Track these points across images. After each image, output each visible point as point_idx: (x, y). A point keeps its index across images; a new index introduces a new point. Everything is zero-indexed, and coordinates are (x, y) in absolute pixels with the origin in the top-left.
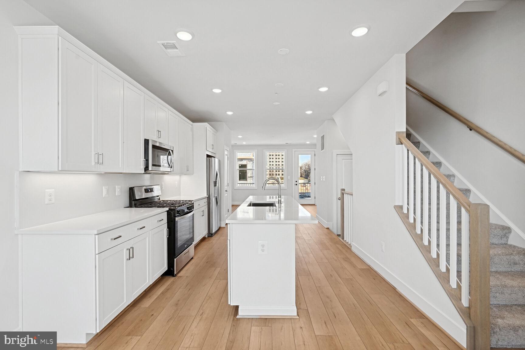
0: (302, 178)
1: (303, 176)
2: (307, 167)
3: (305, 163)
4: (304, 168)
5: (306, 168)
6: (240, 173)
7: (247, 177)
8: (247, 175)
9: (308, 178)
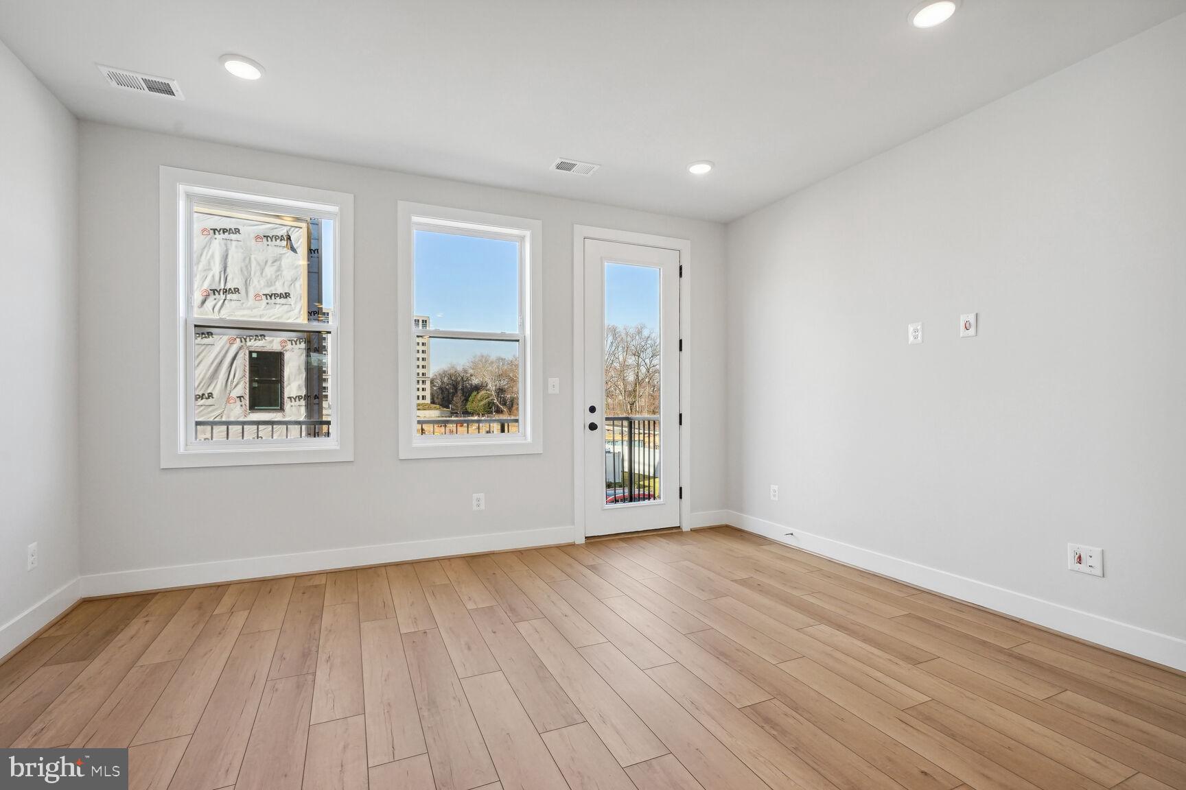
0: (435, 406)
1: (436, 401)
2: (446, 380)
3: (441, 372)
4: (438, 383)
5: (443, 383)
6: (255, 385)
7: (282, 398)
8: (282, 393)
9: (450, 406)
